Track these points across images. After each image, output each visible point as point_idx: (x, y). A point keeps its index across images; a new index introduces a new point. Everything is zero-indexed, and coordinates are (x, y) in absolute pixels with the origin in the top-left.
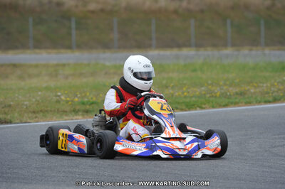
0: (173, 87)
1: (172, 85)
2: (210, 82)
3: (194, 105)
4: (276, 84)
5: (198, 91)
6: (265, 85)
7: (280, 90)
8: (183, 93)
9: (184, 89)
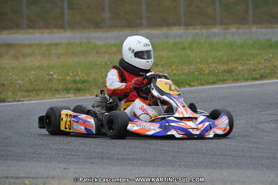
0: (163, 65)
1: (162, 63)
2: (198, 60)
3: (183, 83)
4: (262, 61)
5: (186, 69)
6: (252, 63)
7: (266, 67)
8: (172, 71)
9: (174, 67)
